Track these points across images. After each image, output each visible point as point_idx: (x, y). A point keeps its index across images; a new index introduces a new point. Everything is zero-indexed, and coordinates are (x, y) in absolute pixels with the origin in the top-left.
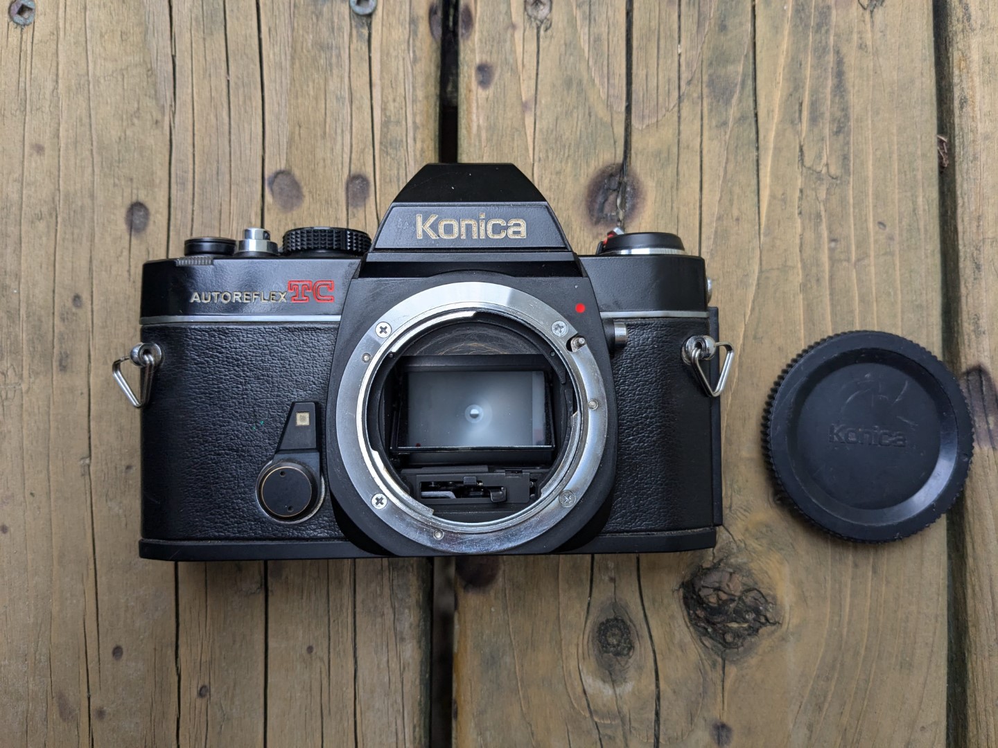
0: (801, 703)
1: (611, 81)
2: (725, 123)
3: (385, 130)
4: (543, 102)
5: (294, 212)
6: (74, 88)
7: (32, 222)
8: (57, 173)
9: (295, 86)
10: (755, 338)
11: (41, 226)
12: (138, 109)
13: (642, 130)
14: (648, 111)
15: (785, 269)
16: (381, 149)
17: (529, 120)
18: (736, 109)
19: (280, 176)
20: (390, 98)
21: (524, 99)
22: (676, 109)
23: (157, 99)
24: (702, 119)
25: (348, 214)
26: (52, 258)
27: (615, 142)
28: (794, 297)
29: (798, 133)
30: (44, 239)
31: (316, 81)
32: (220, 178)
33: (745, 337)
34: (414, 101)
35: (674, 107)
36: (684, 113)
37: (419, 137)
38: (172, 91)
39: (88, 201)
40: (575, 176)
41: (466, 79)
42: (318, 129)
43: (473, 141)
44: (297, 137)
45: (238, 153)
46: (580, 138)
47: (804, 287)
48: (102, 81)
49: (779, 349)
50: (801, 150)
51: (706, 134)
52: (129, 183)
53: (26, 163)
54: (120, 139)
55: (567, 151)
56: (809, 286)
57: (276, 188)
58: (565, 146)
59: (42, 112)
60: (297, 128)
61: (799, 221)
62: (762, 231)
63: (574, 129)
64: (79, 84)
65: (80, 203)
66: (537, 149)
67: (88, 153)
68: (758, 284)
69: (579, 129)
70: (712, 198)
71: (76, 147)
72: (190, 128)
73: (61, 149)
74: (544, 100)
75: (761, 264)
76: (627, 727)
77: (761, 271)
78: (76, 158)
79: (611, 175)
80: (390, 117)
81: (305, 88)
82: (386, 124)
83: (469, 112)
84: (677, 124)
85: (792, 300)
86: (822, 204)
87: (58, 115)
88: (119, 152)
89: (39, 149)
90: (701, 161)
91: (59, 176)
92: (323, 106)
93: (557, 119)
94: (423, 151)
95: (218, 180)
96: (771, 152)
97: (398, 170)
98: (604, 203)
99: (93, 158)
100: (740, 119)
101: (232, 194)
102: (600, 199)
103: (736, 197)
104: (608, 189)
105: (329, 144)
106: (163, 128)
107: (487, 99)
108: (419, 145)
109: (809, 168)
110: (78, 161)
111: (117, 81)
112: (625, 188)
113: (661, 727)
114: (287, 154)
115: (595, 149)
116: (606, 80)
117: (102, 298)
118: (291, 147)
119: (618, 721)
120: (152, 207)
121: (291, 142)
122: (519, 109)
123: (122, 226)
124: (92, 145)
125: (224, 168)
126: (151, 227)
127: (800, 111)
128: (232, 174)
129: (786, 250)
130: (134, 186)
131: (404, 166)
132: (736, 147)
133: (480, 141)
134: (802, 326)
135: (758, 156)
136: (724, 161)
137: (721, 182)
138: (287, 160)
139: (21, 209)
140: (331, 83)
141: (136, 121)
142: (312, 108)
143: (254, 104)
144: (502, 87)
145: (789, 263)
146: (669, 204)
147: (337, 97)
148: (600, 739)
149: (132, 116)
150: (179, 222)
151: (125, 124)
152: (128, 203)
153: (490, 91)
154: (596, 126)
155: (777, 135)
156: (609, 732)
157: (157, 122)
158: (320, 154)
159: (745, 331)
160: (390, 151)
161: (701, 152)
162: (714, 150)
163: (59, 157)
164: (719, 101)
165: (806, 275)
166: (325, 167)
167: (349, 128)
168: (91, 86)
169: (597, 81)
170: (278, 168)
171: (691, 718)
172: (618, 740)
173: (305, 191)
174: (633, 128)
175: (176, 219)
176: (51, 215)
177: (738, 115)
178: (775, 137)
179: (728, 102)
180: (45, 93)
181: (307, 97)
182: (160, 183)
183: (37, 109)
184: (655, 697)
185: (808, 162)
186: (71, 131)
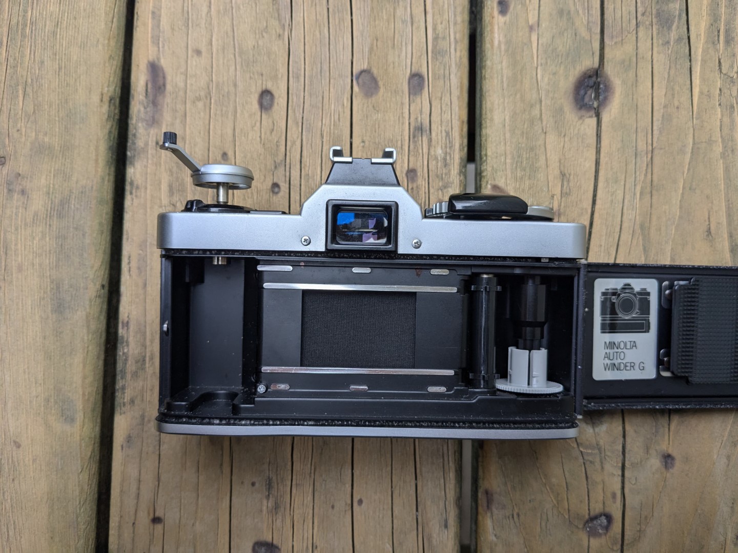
0: (722, 441)
1: (590, 12)
2: (668, 42)
3: (435, 43)
4: (543, 25)
5: (373, 99)
6: (222, 12)
7: (194, 102)
8: (211, 70)
9: (373, 13)
10: (690, 189)
11: (200, 105)
12: (267, 27)
13: (611, 46)
14: (615, 33)
15: (710, 142)
16: (432, 57)
17: (534, 37)
18: (675, 33)
19: (363, 73)
20: (439, 22)
21: (530, 23)
22: (635, 32)
23: (280, 20)
24: (652, 39)
25: (409, 100)
26: (207, 127)
27: (593, 54)
28: (717, 161)
29: (717, 51)
30: (202, 114)
31: (388, 9)
32: (323, 74)
33: (684, 188)
34: (455, 24)
35: (633, 30)
36: (640, 34)
37: (458, 48)
38: (290, 14)
39: (232, 89)
40: (566, 75)
41: (489, 10)
42: (389, 42)
43: (495, 51)
44: (375, 48)
45: (335, 57)
46: (569, 50)
47: (723, 155)
48: (242, 7)
49: (707, 197)
50: (720, 62)
51: (655, 49)
52: (260, 77)
53: (189, 62)
54: (254, 47)
55: (560, 59)
56: (727, 154)
57: (360, 80)
58: (559, 56)
59: (200, 27)
60: (375, 41)
61: (719, 110)
62: (694, 116)
63: (565, 44)
64: (226, 9)
65: (226, 90)
66: (540, 57)
67: (232, 56)
68: (692, 152)
69: (568, 44)
70: (660, 92)
71: (224, 52)
72: (303, 41)
73: (214, 53)
74: (544, 25)
75: (694, 139)
76: (603, 455)
77: (694, 144)
78: (224, 60)
79: (590, 77)
80: (438, 34)
81: (380, 14)
82: (436, 39)
83: (492, 32)
84: (635, 42)
85: (716, 164)
86: (734, 99)
87: (211, 30)
88: (253, 56)
89: (198, 52)
90: (652, 68)
91: (212, 72)
92: (393, 26)
93: (553, 37)
94: (461, 58)
95: (321, 76)
96: (699, 63)
97: (444, 70)
98: (584, 96)
99: (235, 60)
100: (678, 40)
101: (331, 85)
102: (582, 92)
103: (676, 92)
104: (588, 86)
105: (397, 53)
106: (283, 39)
107: (505, 23)
108: (458, 54)
109: (725, 74)
110: (225, 62)
111: (252, 7)
112: (599, 86)
113: (627, 455)
114: (368, 58)
115: (579, 58)
116: (586, 11)
117: (242, 155)
118: (371, 54)
119: (596, 451)
120: (276, 94)
121: (371, 50)
122: (527, 30)
123: (256, 106)
124: (235, 51)
125: (326, 67)
126: (275, 107)
127: (719, 36)
128: (331, 71)
129: (711, 130)
130: (264, 79)
131: (448, 68)
132: (676, 58)
133: (500, 52)
134: (723, 181)
135: (691, 66)
136: (668, 68)
137: (666, 82)
138: (368, 63)
139: (186, 93)
140: (398, 11)
141: (264, 34)
142: (386, 28)
143: (346, 25)
144: (516, 14)
145: (713, 139)
146: (631, 96)
147: (402, 20)
148: (584, 463)
149: (262, 31)
150: (295, 104)
151: (257, 36)
152: (259, 90)
153: (507, 18)
154: (580, 43)
155: (703, 51)
156: (590, 458)
157: (279, 35)
158: (390, 59)
159: (684, 184)
160: (439, 57)
161: (652, 61)
162: (661, 60)
163: (212, 57)
164: (663, 27)
165: (725, 147)
166: (394, 68)
167: (410, 42)
168: (234, 11)
169: (580, 12)
170: (362, 68)
171: (647, 449)
172: (596, 464)
173: (381, 83)
174: (605, 44)
175: (293, 102)
176: (206, 97)
177: (677, 37)
178: (702, 52)
179: (670, 28)
180: (201, 15)
181: (382, 20)
182: (282, 76)
183: (197, 25)
184: (622, 435)
185: (724, 71)
186: (220, 41)
